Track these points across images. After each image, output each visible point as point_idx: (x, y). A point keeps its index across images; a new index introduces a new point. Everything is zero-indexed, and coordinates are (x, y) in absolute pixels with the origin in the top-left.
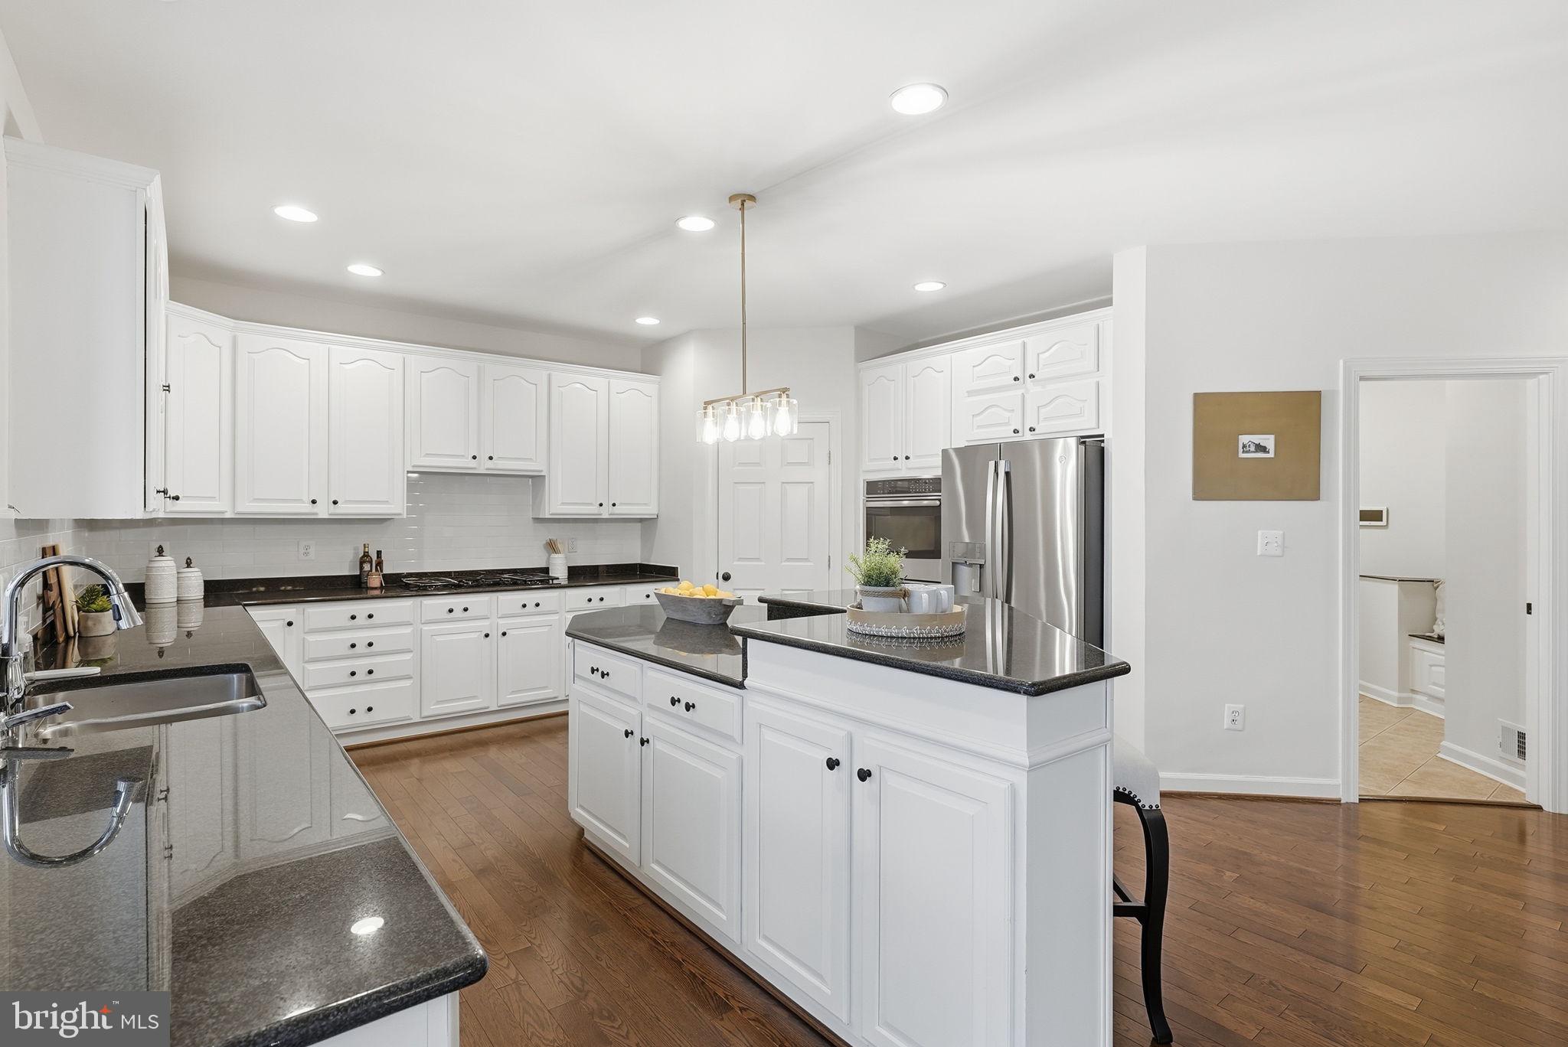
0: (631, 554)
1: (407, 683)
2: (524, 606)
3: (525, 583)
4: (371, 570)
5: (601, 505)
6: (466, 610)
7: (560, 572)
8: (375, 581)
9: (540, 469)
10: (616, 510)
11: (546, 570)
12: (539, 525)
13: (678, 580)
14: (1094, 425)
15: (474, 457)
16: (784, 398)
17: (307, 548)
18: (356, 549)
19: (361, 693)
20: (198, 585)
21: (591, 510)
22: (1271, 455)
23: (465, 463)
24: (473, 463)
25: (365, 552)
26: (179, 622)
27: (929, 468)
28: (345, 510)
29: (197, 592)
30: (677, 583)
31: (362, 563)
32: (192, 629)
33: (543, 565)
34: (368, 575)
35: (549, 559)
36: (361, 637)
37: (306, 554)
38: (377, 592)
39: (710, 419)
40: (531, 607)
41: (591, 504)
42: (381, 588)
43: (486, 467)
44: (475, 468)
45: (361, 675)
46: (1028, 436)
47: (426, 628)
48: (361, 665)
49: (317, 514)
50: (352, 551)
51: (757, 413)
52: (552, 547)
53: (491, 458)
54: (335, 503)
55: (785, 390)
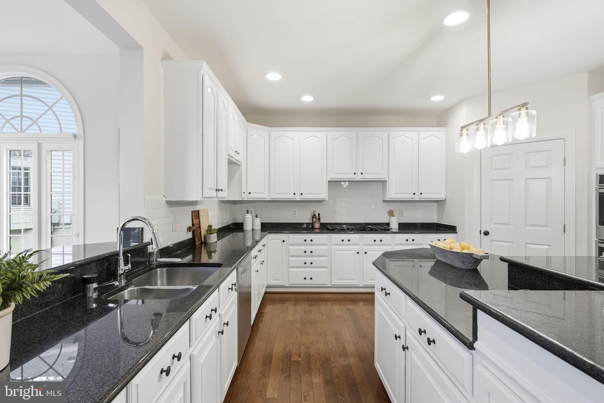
0: (432, 218)
1: (326, 270)
2: (375, 241)
3: (376, 230)
4: (316, 221)
5: (414, 194)
6: (349, 240)
7: (394, 226)
8: (317, 225)
9: (385, 177)
10: (422, 196)
11: (388, 224)
12: (385, 203)
13: (457, 233)
15: (355, 174)
16: (524, 111)
17: (295, 212)
18: (311, 212)
19: (308, 271)
20: (259, 225)
21: (410, 196)
23: (351, 176)
24: (354, 176)
25: (314, 214)
26: (253, 237)
28: (305, 197)
29: (258, 227)
30: (456, 234)
31: (313, 218)
32: (258, 240)
33: (388, 222)
34: (315, 223)
35: (390, 219)
36: (309, 248)
37: (295, 214)
38: (317, 231)
39: (465, 137)
40: (378, 241)
41: (409, 193)
42: (319, 229)
43: (360, 178)
44: (355, 178)
45: (308, 264)
47: (333, 247)
48: (308, 260)
49: (296, 199)
50: (310, 213)
51: (500, 126)
52: (391, 213)
53: (362, 174)
54: (302, 194)
55: (524, 105)
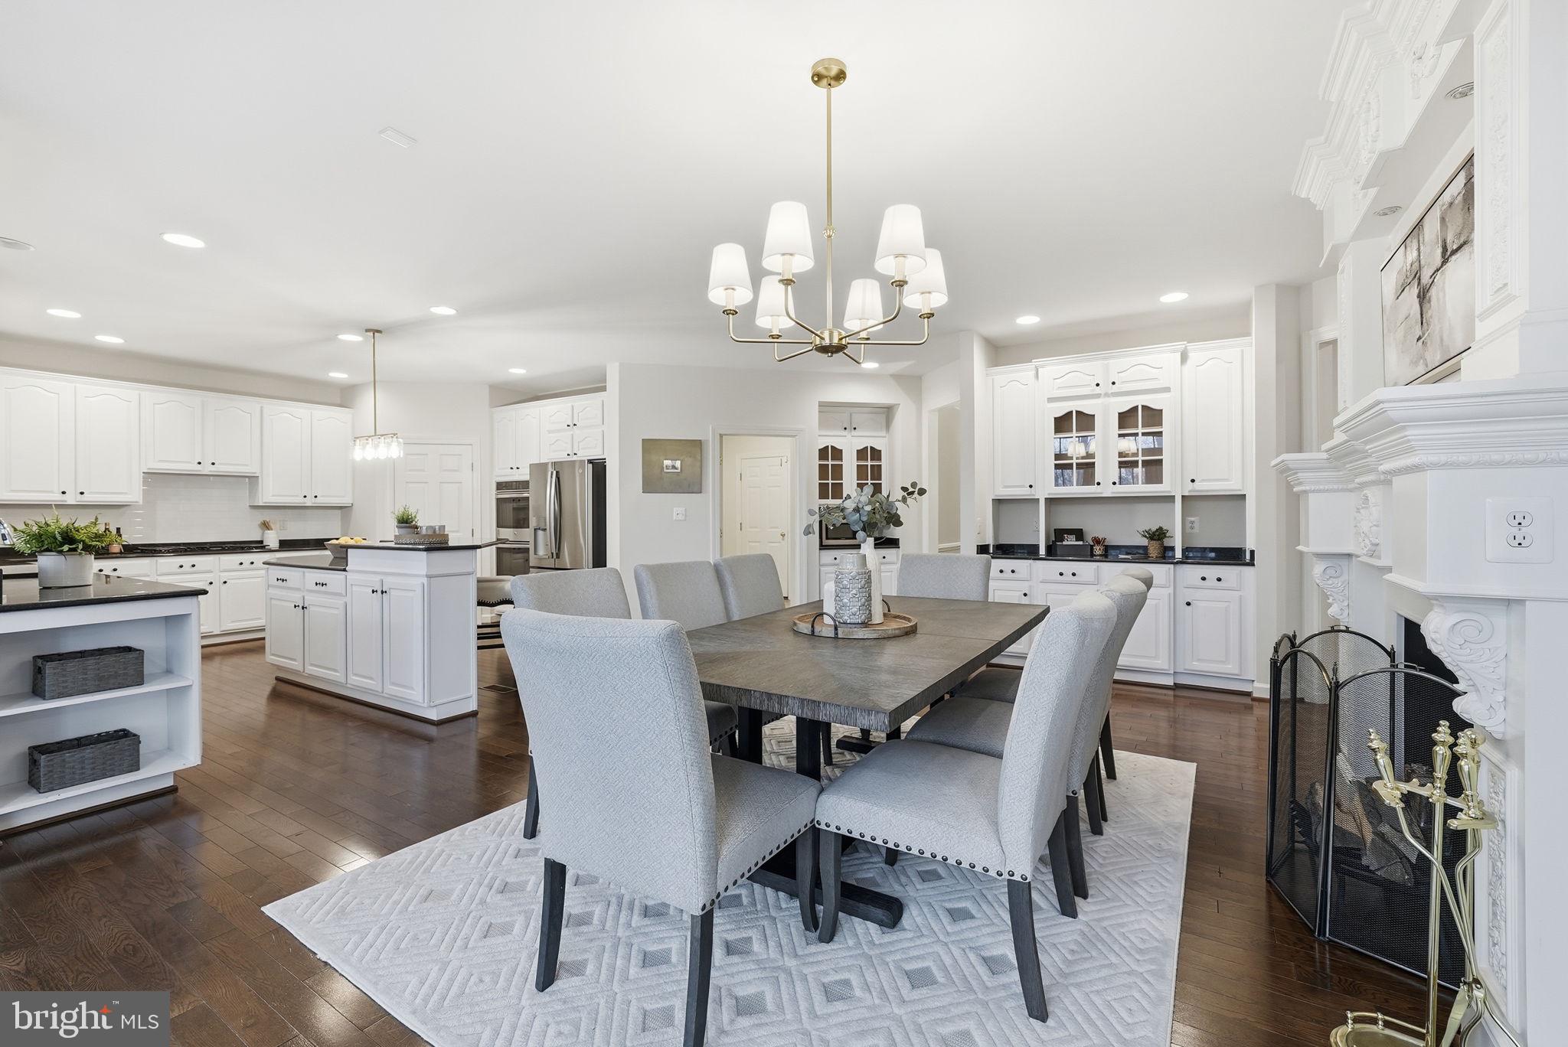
0: (333, 531)
2: (242, 564)
3: (243, 549)
5: (305, 497)
6: (193, 566)
7: (272, 542)
8: (116, 548)
10: (318, 500)
11: (262, 542)
12: (255, 510)
14: (601, 453)
15: (200, 463)
16: (395, 439)
21: (297, 500)
22: (679, 471)
23: (193, 468)
24: (198, 467)
27: (523, 475)
28: (90, 498)
33: (260, 539)
35: (263, 534)
38: (118, 555)
39: (357, 447)
40: (247, 564)
41: (297, 496)
42: (122, 552)
43: (209, 470)
44: (200, 471)
46: (575, 458)
49: (66, 501)
51: (382, 445)
52: (265, 526)
53: (213, 464)
54: (82, 493)
55: (396, 434)
